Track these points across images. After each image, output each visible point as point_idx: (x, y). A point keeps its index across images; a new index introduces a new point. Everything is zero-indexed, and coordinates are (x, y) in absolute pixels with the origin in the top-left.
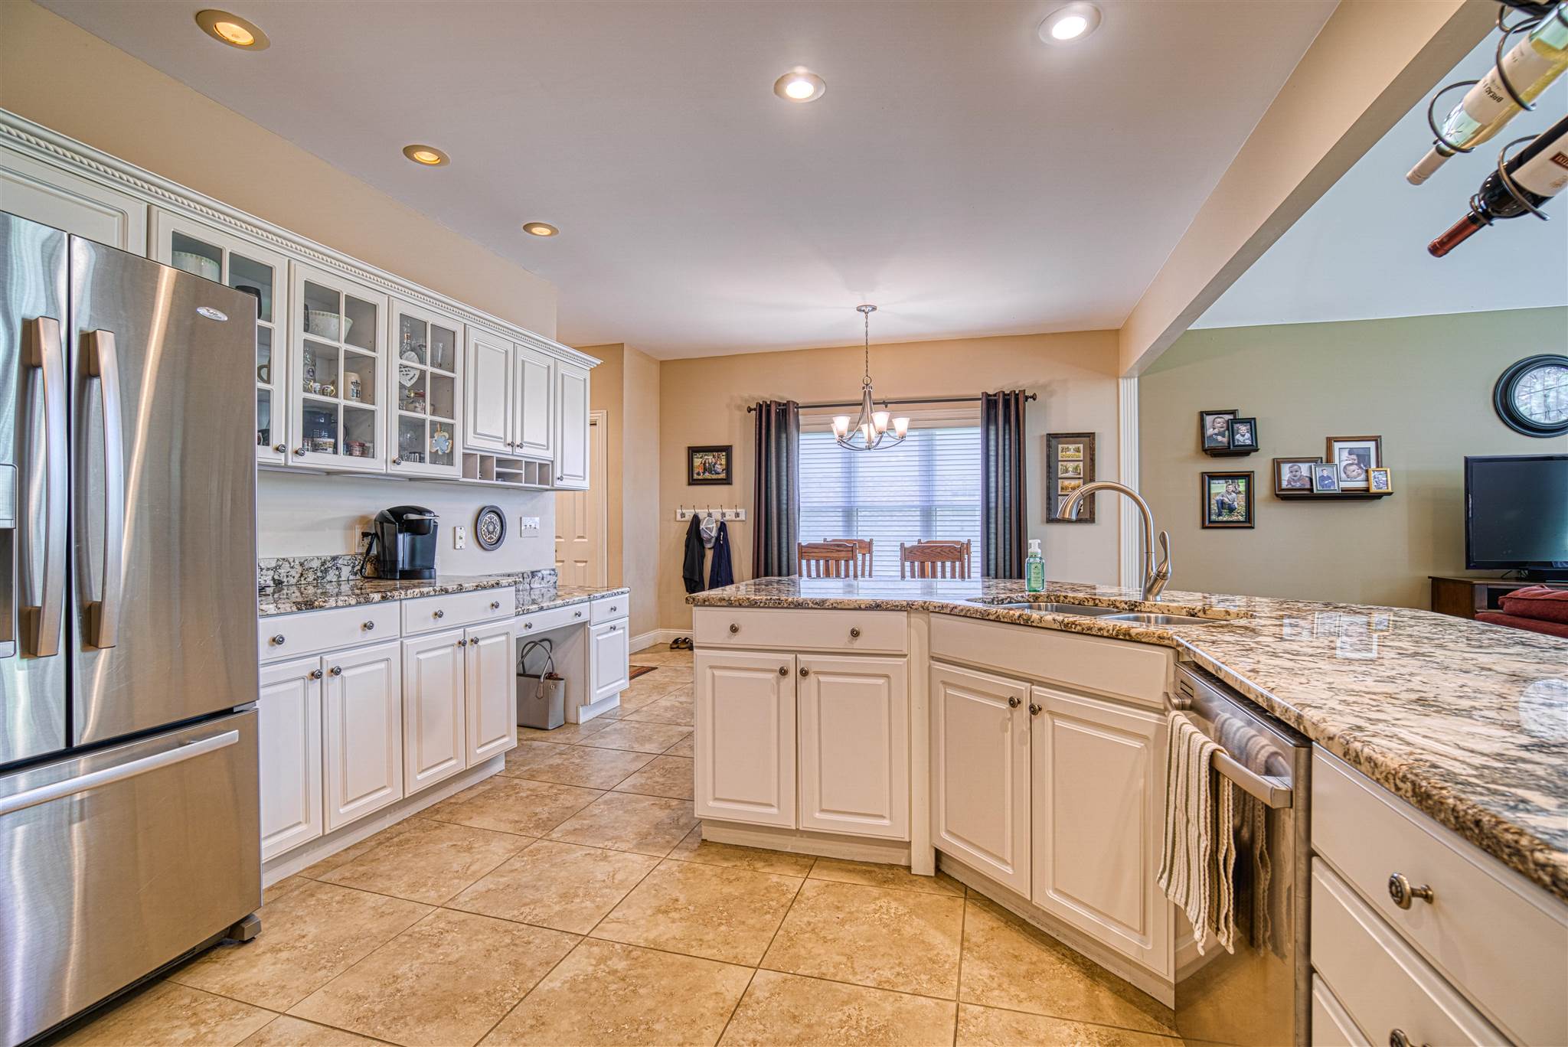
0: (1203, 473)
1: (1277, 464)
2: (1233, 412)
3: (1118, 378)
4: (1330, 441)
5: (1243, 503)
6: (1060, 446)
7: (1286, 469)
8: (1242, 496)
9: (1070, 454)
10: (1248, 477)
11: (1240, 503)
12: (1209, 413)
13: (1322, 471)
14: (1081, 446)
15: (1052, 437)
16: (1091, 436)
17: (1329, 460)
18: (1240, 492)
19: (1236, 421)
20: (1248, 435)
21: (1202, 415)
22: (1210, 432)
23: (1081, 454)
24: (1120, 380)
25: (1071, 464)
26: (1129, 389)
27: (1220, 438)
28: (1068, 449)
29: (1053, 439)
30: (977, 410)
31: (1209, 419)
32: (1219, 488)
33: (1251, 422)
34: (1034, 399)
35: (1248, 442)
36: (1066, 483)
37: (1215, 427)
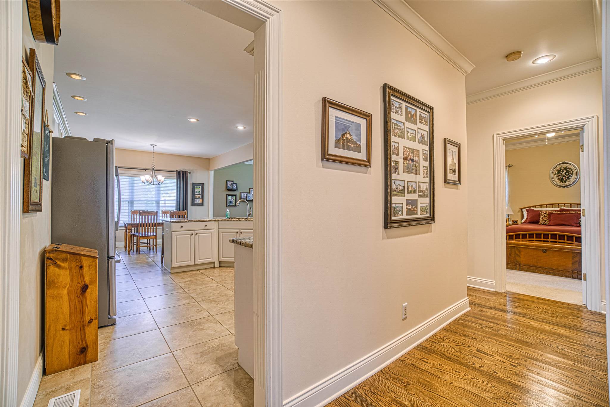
0: (227, 195)
1: (241, 193)
2: (233, 181)
3: (209, 170)
4: (250, 189)
5: (234, 202)
6: (195, 186)
7: (242, 194)
8: (234, 200)
9: (198, 188)
10: (235, 196)
11: (234, 201)
12: (228, 181)
13: (249, 195)
14: (200, 186)
15: (193, 184)
16: (203, 184)
17: (250, 193)
18: (234, 199)
19: (233, 183)
20: (236, 187)
21: (227, 181)
22: (228, 185)
23: (200, 188)
24: (210, 171)
25: (198, 191)
26: (212, 173)
27: (230, 187)
28: (197, 187)
29: (194, 184)
30: (175, 175)
31: (228, 182)
32: (230, 198)
33: (236, 184)
34: (190, 174)
35: (236, 188)
36: (197, 195)
37: (229, 184)
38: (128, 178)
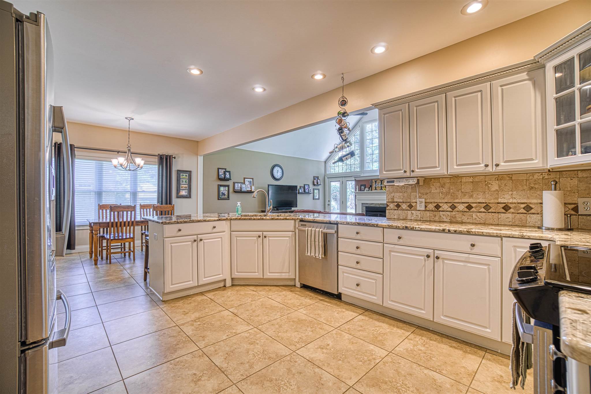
0: (218, 185)
1: (234, 183)
2: (225, 169)
3: (198, 155)
4: (244, 178)
5: (227, 193)
6: (181, 174)
7: (236, 184)
8: (227, 191)
9: (184, 176)
10: (228, 186)
11: (226, 193)
12: (220, 169)
13: (243, 186)
14: (187, 175)
15: (178, 171)
16: (190, 172)
17: (244, 183)
18: (226, 190)
19: (226, 171)
20: (229, 175)
21: (218, 169)
22: (220, 174)
23: (187, 177)
24: (198, 156)
25: (184, 180)
26: (201, 159)
27: (222, 176)
28: (184, 175)
29: (179, 172)
30: (156, 160)
32: (222, 189)
33: (229, 172)
34: (175, 158)
35: (229, 177)
36: (183, 185)
37: (221, 172)
38: (94, 162)
